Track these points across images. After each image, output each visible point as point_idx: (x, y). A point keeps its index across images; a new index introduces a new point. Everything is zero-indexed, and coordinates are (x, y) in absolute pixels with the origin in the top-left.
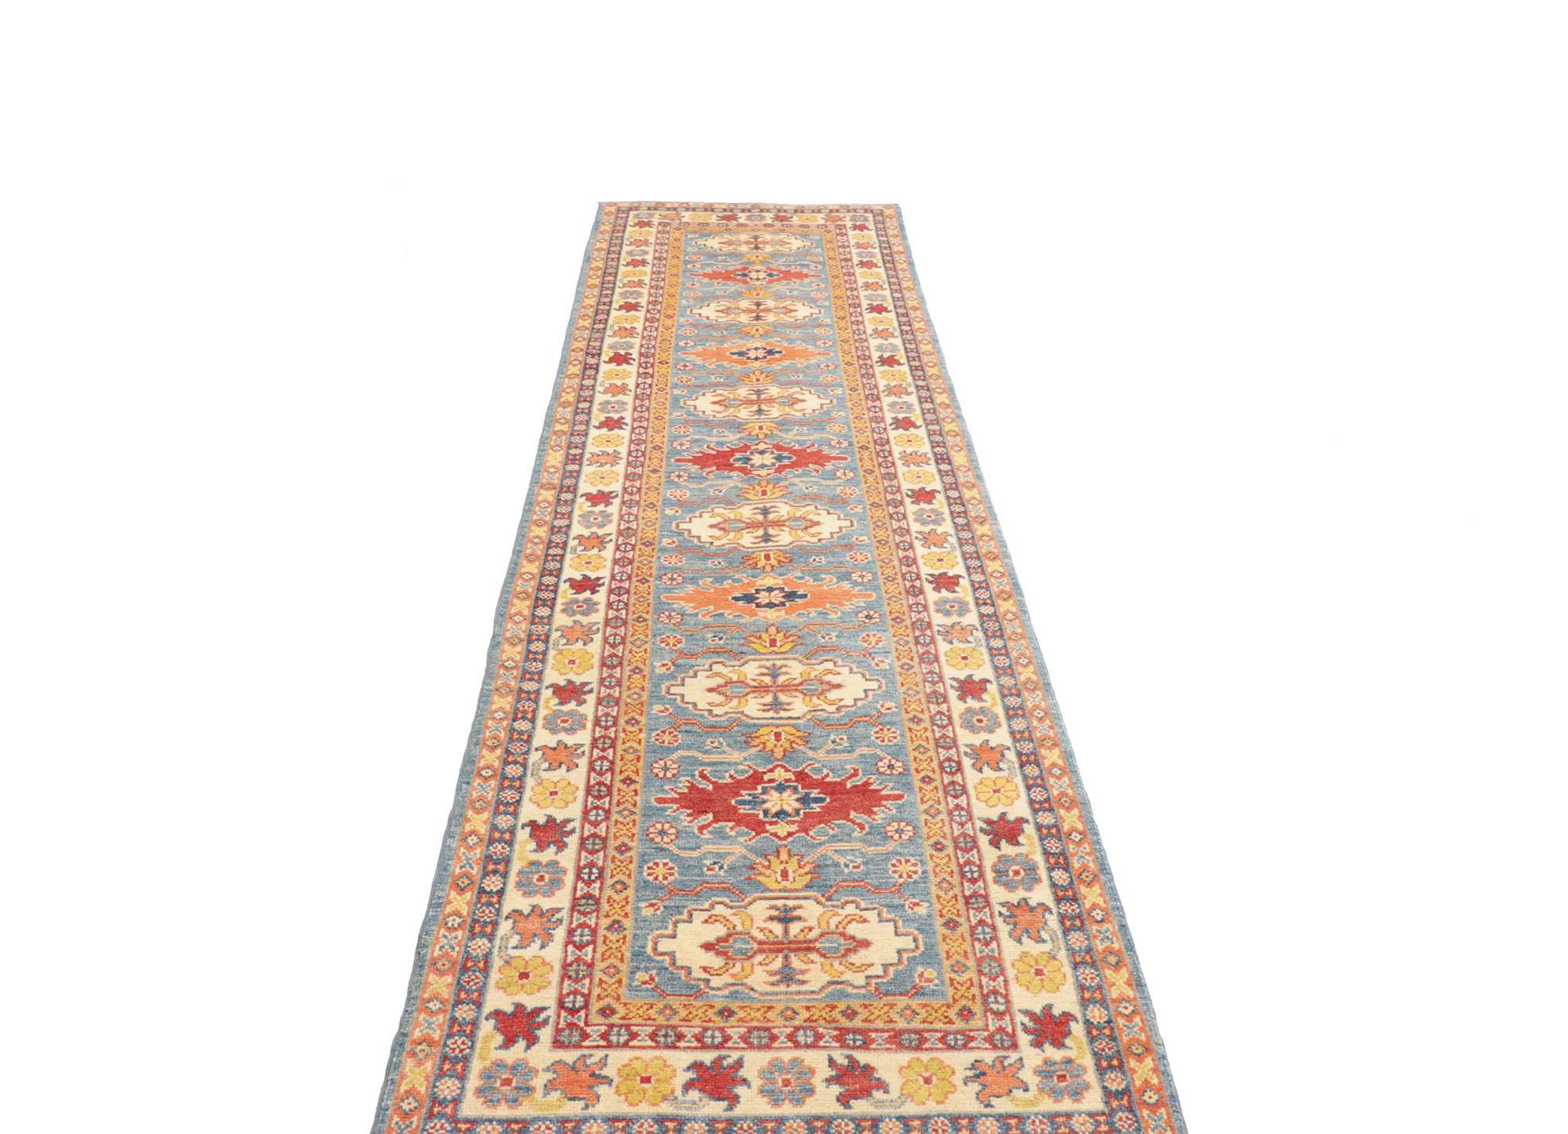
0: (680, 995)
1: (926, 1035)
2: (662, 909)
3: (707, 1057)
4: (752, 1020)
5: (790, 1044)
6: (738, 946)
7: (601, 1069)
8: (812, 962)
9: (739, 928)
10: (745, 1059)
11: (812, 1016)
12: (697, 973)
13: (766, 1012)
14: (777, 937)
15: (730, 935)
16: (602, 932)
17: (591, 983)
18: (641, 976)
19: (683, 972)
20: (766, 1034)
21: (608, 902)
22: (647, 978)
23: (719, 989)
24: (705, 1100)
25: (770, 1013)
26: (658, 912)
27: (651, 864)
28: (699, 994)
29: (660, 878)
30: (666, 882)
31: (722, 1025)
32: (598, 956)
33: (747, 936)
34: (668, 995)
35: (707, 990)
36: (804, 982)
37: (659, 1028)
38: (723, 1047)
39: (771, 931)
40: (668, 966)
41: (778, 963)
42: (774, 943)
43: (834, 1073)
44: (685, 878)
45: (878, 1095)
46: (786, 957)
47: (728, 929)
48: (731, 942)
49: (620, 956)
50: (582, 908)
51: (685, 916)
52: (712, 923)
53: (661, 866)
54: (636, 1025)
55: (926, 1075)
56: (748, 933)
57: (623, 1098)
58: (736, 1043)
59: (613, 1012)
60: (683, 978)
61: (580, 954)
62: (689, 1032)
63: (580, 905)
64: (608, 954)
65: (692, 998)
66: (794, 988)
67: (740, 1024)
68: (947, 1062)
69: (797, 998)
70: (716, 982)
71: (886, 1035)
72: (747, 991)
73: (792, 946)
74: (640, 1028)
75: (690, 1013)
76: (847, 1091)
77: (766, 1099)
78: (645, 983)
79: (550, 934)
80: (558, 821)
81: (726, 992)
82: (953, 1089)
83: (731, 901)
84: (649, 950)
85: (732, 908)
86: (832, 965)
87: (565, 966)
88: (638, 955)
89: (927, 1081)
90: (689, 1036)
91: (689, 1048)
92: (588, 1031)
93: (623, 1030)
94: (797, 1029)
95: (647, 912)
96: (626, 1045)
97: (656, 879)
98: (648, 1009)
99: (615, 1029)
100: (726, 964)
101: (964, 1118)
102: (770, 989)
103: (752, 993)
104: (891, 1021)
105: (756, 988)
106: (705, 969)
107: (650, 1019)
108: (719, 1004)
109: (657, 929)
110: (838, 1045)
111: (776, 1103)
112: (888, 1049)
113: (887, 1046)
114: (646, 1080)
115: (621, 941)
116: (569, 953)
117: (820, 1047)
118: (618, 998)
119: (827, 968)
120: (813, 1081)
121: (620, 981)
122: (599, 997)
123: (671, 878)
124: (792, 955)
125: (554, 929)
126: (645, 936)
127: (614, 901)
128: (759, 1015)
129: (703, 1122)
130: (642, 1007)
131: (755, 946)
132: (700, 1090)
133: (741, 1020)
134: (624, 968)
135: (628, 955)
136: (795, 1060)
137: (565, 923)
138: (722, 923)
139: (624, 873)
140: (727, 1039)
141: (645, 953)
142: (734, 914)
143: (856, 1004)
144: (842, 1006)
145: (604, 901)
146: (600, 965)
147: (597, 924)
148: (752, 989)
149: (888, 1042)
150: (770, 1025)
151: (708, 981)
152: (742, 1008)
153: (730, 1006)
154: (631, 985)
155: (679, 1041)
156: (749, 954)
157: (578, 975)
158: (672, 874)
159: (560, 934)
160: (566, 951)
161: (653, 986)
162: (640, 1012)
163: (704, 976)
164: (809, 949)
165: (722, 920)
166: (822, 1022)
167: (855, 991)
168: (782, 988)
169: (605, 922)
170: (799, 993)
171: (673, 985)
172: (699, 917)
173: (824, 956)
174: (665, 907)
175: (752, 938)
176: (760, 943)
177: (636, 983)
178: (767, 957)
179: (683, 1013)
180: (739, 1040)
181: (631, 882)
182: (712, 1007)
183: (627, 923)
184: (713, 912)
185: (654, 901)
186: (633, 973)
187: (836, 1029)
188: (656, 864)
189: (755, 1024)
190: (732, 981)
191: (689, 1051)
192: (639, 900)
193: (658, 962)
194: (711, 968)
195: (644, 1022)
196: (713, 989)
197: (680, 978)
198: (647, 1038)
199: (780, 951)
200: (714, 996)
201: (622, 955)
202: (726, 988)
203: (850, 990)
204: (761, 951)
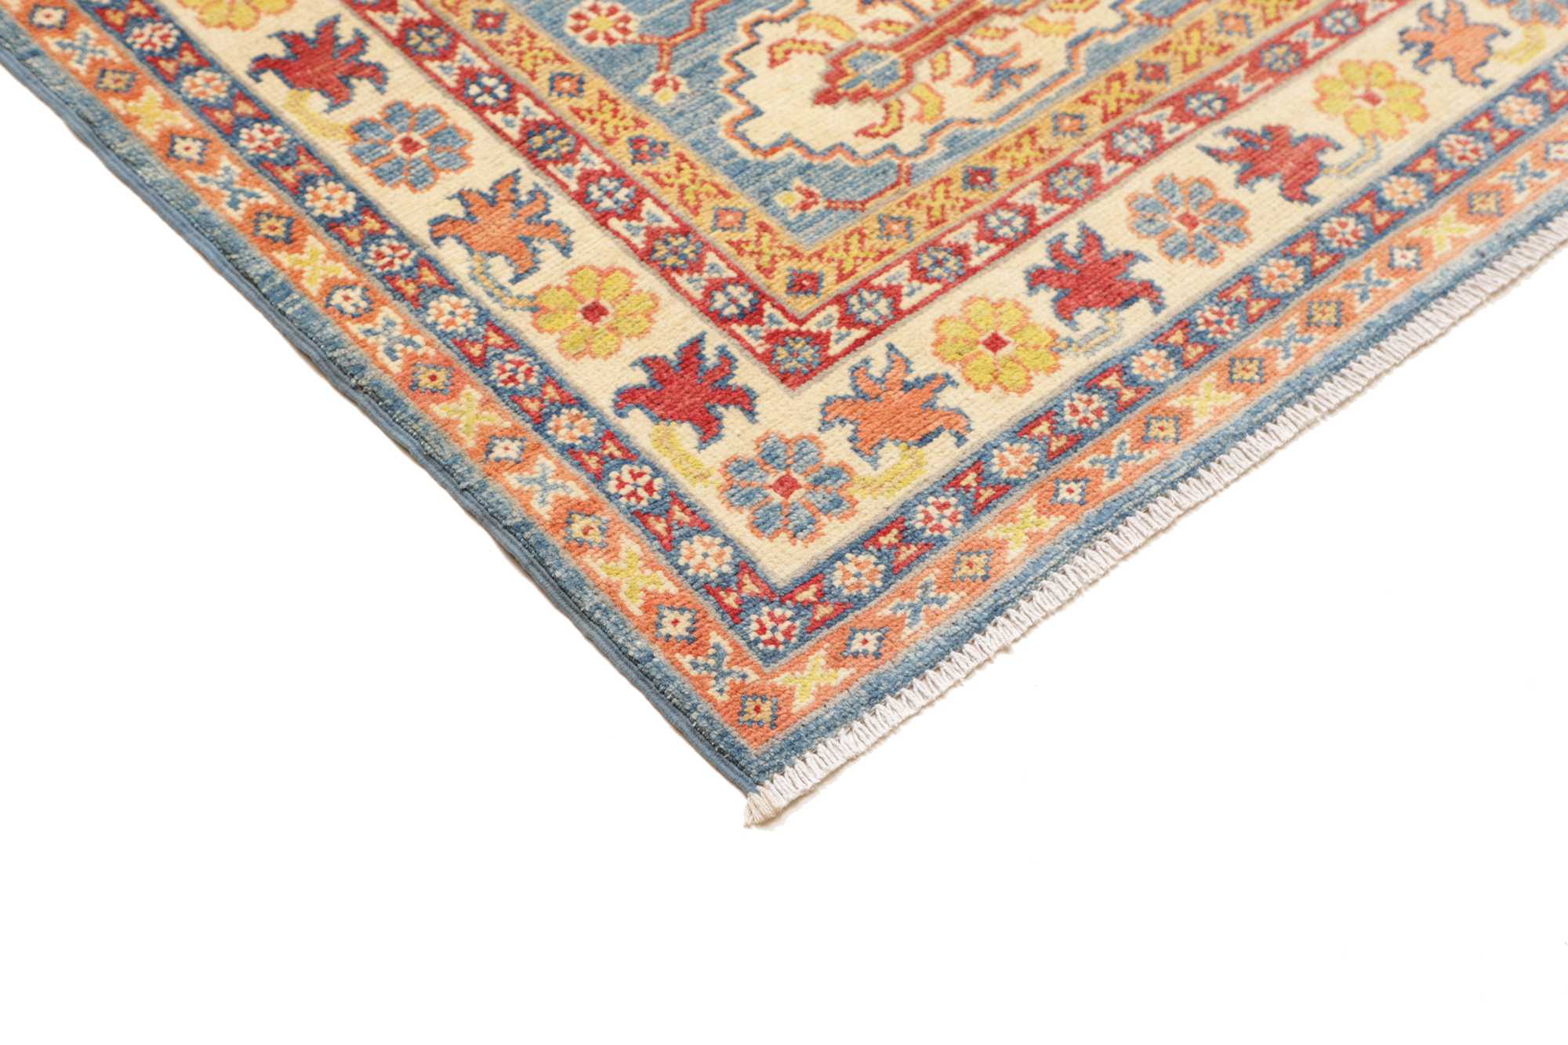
0: (881, 193)
1: (1293, 38)
2: (683, 81)
3: (1036, 254)
4: (1027, 165)
5: (1124, 166)
6: (870, 69)
7: (908, 370)
8: (1007, 32)
9: (837, 45)
10: (1094, 225)
11: (1105, 107)
12: (866, 146)
13: (1033, 141)
14: (909, 25)
15: (836, 62)
16: (636, 171)
17: (722, 257)
18: (788, 200)
19: (839, 156)
20: (1073, 173)
21: (583, 119)
22: (799, 198)
23: (923, 150)
24: (1111, 316)
25: (1041, 142)
26: (684, 88)
27: (571, 22)
28: (908, 176)
29: (615, 34)
30: (630, 37)
31: (995, 197)
32: (680, 211)
33: (864, 49)
34: (863, 203)
35: (909, 162)
36: (1033, 68)
37: (914, 257)
38: (1039, 229)
39: (889, 23)
40: (806, 161)
41: (962, 66)
42: (916, 37)
43: (1236, 166)
44: (655, 14)
45: (1329, 158)
46: (961, 46)
47: (821, 54)
48: (850, 70)
49: (714, 191)
50: (550, 152)
51: (732, 73)
52: (786, 60)
53: (591, 15)
54: (879, 274)
55: (1361, 91)
56: (860, 44)
57: (996, 389)
58: (1046, 211)
59: (816, 280)
60: (852, 165)
61: (644, 223)
62: (967, 234)
63: (541, 150)
64: (689, 196)
65: (903, 185)
66: (1029, 83)
67: (1018, 181)
68: (1367, 58)
69: (1051, 94)
70: (908, 139)
71: (1240, 71)
72: (966, 129)
73: (949, 24)
74: (886, 275)
75: (930, 209)
76: (1285, 179)
77: (1189, 261)
78: (805, 206)
79: (548, 224)
80: (311, 35)
81: (939, 148)
82: (1417, 91)
83: (773, 10)
84: (745, 153)
85: (785, 19)
86: (1041, 19)
87: (646, 256)
88: (739, 170)
89: (1373, 99)
90: (972, 242)
91: (993, 259)
92: (814, 329)
93: (865, 294)
94: (1108, 137)
95: (666, 98)
96: (898, 314)
97: (610, 40)
98: (861, 242)
99: (854, 300)
100: (886, 107)
101: (1478, 118)
102: (996, 106)
103: (979, 127)
104: (1223, 49)
105: (976, 116)
106: (864, 132)
107: (882, 255)
108: (955, 168)
109: (717, 116)
110: (1192, 125)
111: (1210, 256)
112: (1267, 89)
113: (1259, 86)
114: (995, 343)
115: (684, 165)
116: (626, 234)
117: (1170, 145)
118: (796, 254)
119: (1041, 27)
120: (1222, 195)
121: (763, 227)
122: (768, 272)
123: (630, 26)
124: (965, 38)
125: (547, 211)
126: (711, 134)
127: (590, 111)
128: (1027, 150)
129: (1146, 347)
130: (847, 244)
131: (894, 56)
132: (1088, 308)
133: (1012, 175)
134: (743, 201)
135: (723, 180)
136: (1159, 182)
137: (553, 191)
138: (799, 51)
139: (545, 60)
140: (1029, 213)
141: (746, 162)
142: (803, 28)
143: (1144, 52)
144: (1130, 68)
145: (571, 120)
146: (703, 223)
147: (608, 162)
148: (972, 121)
149: (1256, 80)
150: (1061, 157)
151: (893, 148)
152: (993, 155)
153: (972, 163)
154: (788, 224)
155: (966, 259)
156: (902, 72)
157: (684, 257)
158: (626, 20)
159: (563, 210)
160: (617, 234)
161: (822, 205)
162: (855, 251)
163: (878, 143)
164: (979, 16)
165: (797, 46)
166: (1129, 109)
167: (1121, 37)
168: (1011, 95)
169: (621, 153)
170: (1045, 87)
171: (851, 184)
172: (755, 59)
173: (1012, 13)
174: (687, 75)
175: (872, 47)
176: (897, 47)
177: (792, 216)
178: (933, 63)
179: (921, 217)
180: (1048, 205)
181: (577, 67)
182: (947, 181)
183: (655, 131)
184: (766, 43)
185: (655, 76)
186: (766, 203)
187: (1163, 104)
188: (578, 16)
189: (1038, 168)
190: (927, 128)
191: (999, 262)
192: (629, 88)
193: (785, 164)
194: (873, 126)
195: (879, 265)
196: (915, 154)
197: (846, 168)
198: (916, 283)
199: (940, 42)
200: (930, 163)
201: (715, 185)
202: (931, 142)
203: (1110, 39)
204: (911, 60)
